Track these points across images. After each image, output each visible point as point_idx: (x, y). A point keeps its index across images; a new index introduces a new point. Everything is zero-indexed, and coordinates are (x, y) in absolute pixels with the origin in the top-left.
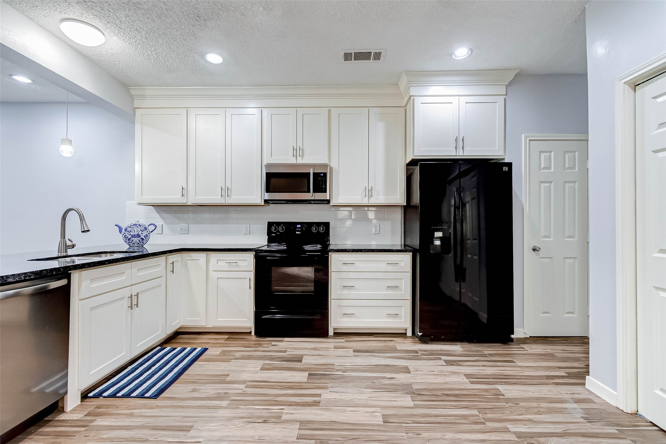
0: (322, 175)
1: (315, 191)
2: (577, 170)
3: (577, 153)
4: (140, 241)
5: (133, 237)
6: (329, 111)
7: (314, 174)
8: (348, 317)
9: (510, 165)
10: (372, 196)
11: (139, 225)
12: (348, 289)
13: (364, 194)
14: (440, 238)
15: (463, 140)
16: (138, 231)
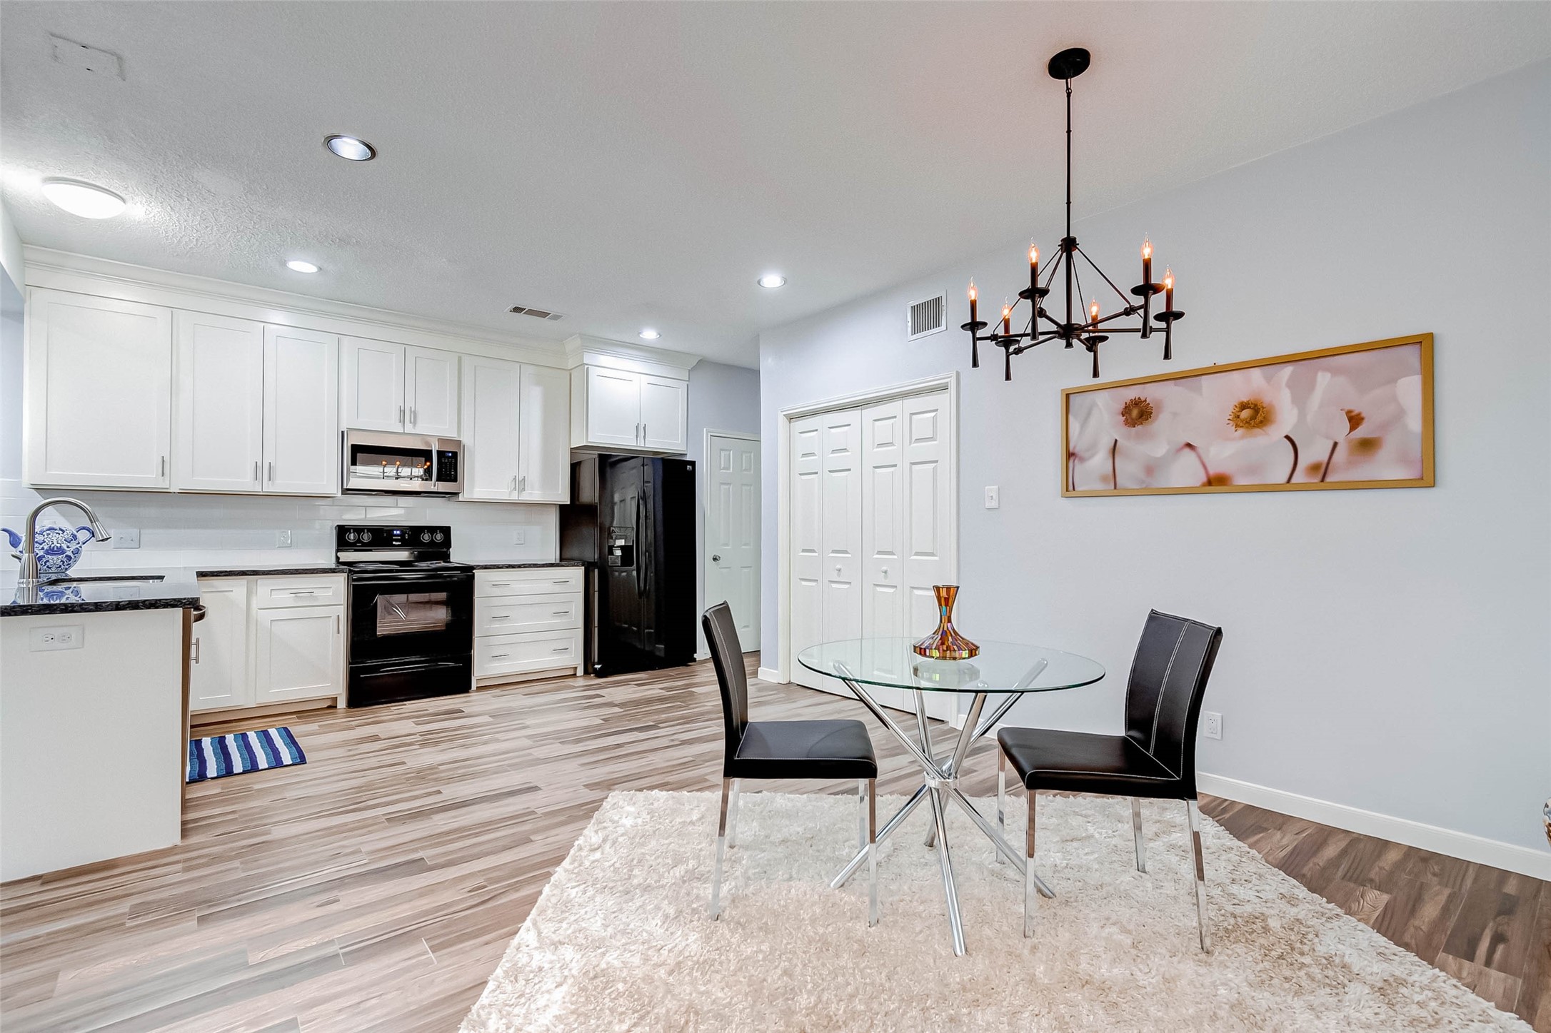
0: (450, 455)
1: (439, 479)
2: (752, 472)
3: (752, 454)
4: (64, 562)
5: (48, 552)
6: (460, 359)
7: (439, 452)
8: (499, 660)
9: (693, 463)
10: (524, 489)
11: (60, 529)
12: (498, 620)
13: (513, 486)
14: (622, 548)
15: (644, 428)
16: (59, 542)
